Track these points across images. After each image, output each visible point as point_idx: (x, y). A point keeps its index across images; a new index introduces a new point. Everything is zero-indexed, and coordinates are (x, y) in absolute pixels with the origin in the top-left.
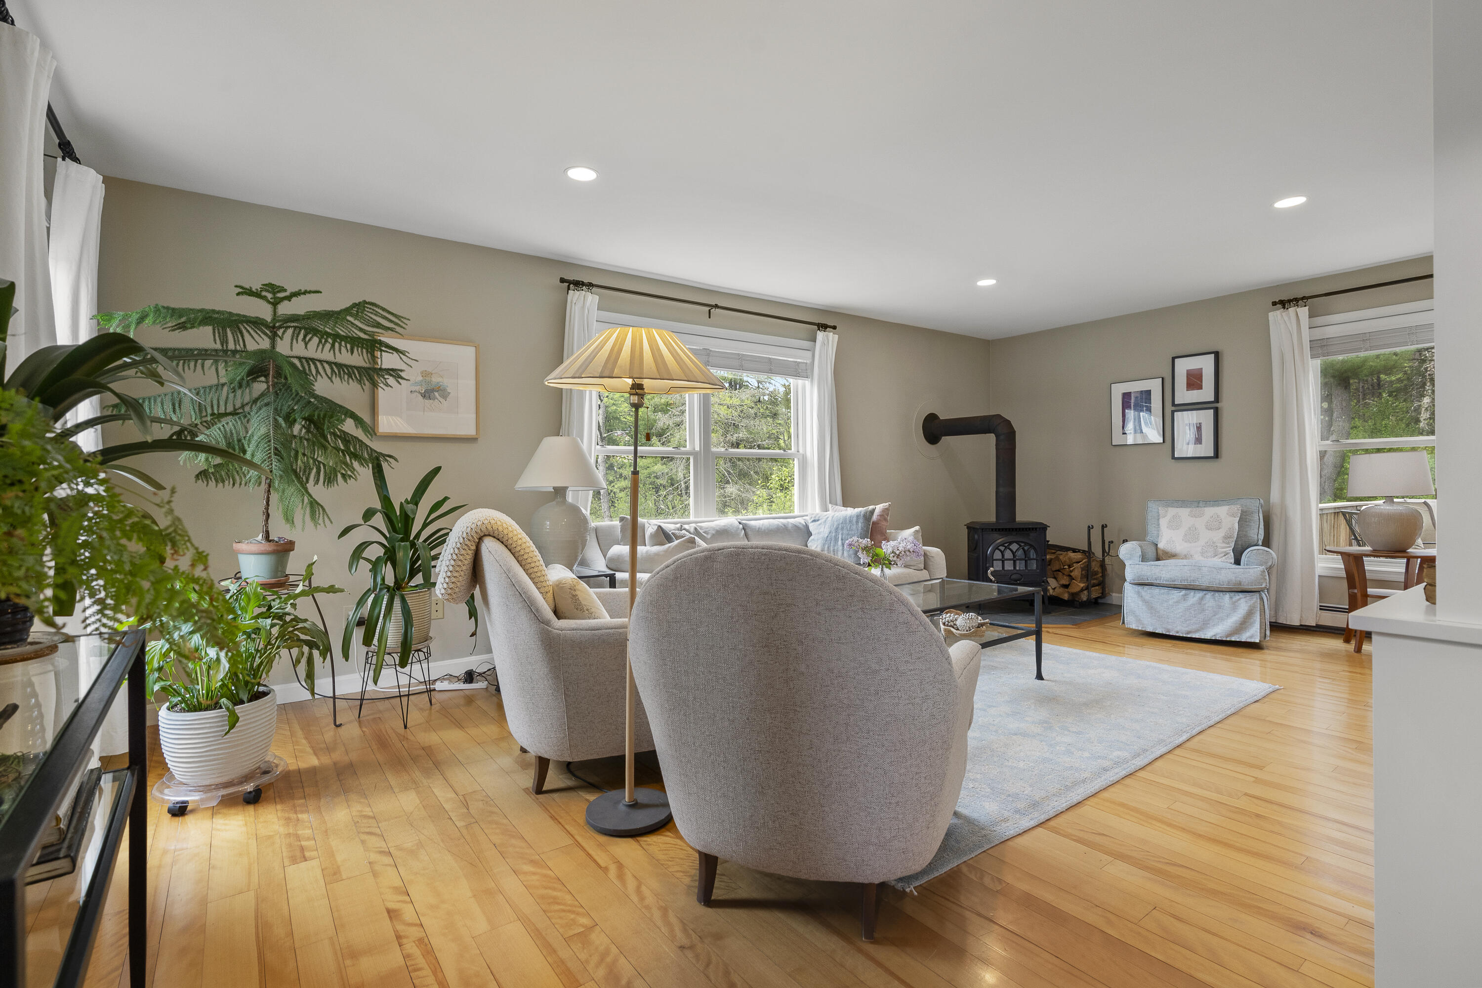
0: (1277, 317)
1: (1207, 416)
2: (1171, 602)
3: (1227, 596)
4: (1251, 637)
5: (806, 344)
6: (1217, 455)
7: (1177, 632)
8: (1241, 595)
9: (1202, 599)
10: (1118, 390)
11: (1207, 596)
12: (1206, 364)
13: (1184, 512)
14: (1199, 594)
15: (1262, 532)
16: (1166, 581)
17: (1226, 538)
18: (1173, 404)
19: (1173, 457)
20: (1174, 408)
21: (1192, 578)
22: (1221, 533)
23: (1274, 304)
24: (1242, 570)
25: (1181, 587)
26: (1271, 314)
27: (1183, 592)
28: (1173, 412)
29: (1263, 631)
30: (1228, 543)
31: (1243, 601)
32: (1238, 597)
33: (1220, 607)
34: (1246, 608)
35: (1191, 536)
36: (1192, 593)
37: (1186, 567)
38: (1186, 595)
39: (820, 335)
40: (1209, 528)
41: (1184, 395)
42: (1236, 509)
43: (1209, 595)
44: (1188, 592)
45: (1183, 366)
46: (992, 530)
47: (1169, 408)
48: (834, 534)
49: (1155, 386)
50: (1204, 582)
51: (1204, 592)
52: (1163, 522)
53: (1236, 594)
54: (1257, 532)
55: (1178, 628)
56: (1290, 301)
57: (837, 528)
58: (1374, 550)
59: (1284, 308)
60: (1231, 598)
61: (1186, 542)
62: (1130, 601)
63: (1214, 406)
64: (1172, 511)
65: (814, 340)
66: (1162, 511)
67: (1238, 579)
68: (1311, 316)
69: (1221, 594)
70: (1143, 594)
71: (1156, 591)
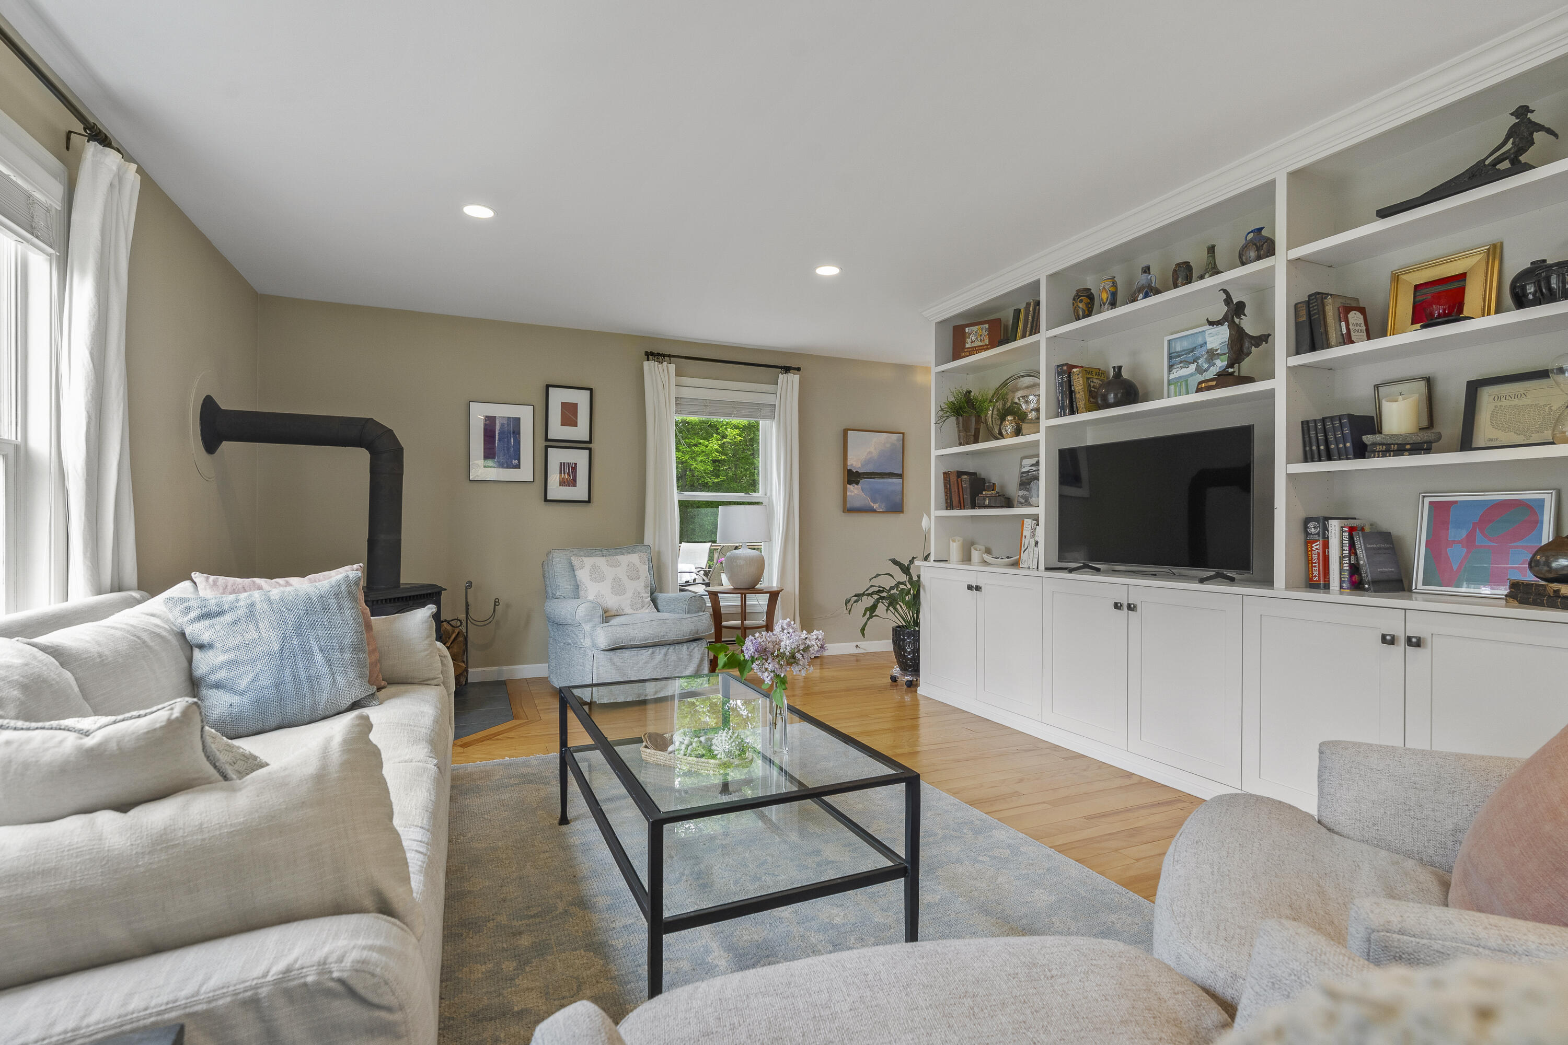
0: (649, 366)
1: (579, 458)
2: (640, 664)
3: (685, 647)
6: (590, 500)
8: (695, 644)
9: (666, 654)
10: (479, 413)
11: (670, 650)
12: (582, 399)
13: (601, 561)
14: (664, 650)
16: (640, 641)
18: (547, 439)
19: (546, 500)
20: (547, 444)
21: (662, 634)
22: (638, 583)
23: (648, 354)
24: (696, 618)
26: (645, 364)
27: (651, 650)
28: (547, 447)
30: (646, 591)
31: (697, 648)
32: (693, 647)
33: (680, 659)
34: (700, 656)
35: (617, 587)
36: (657, 650)
37: (653, 622)
38: (653, 653)
40: (631, 579)
41: (557, 430)
42: (643, 556)
43: (672, 648)
44: (654, 649)
45: (558, 397)
47: (541, 443)
49: (525, 415)
51: (667, 647)
52: (579, 574)
53: (691, 643)
56: (661, 355)
59: (656, 360)
60: (688, 648)
61: (615, 595)
62: (601, 672)
63: (587, 445)
64: (589, 562)
68: (678, 374)
69: (680, 646)
70: (616, 660)
71: (627, 654)
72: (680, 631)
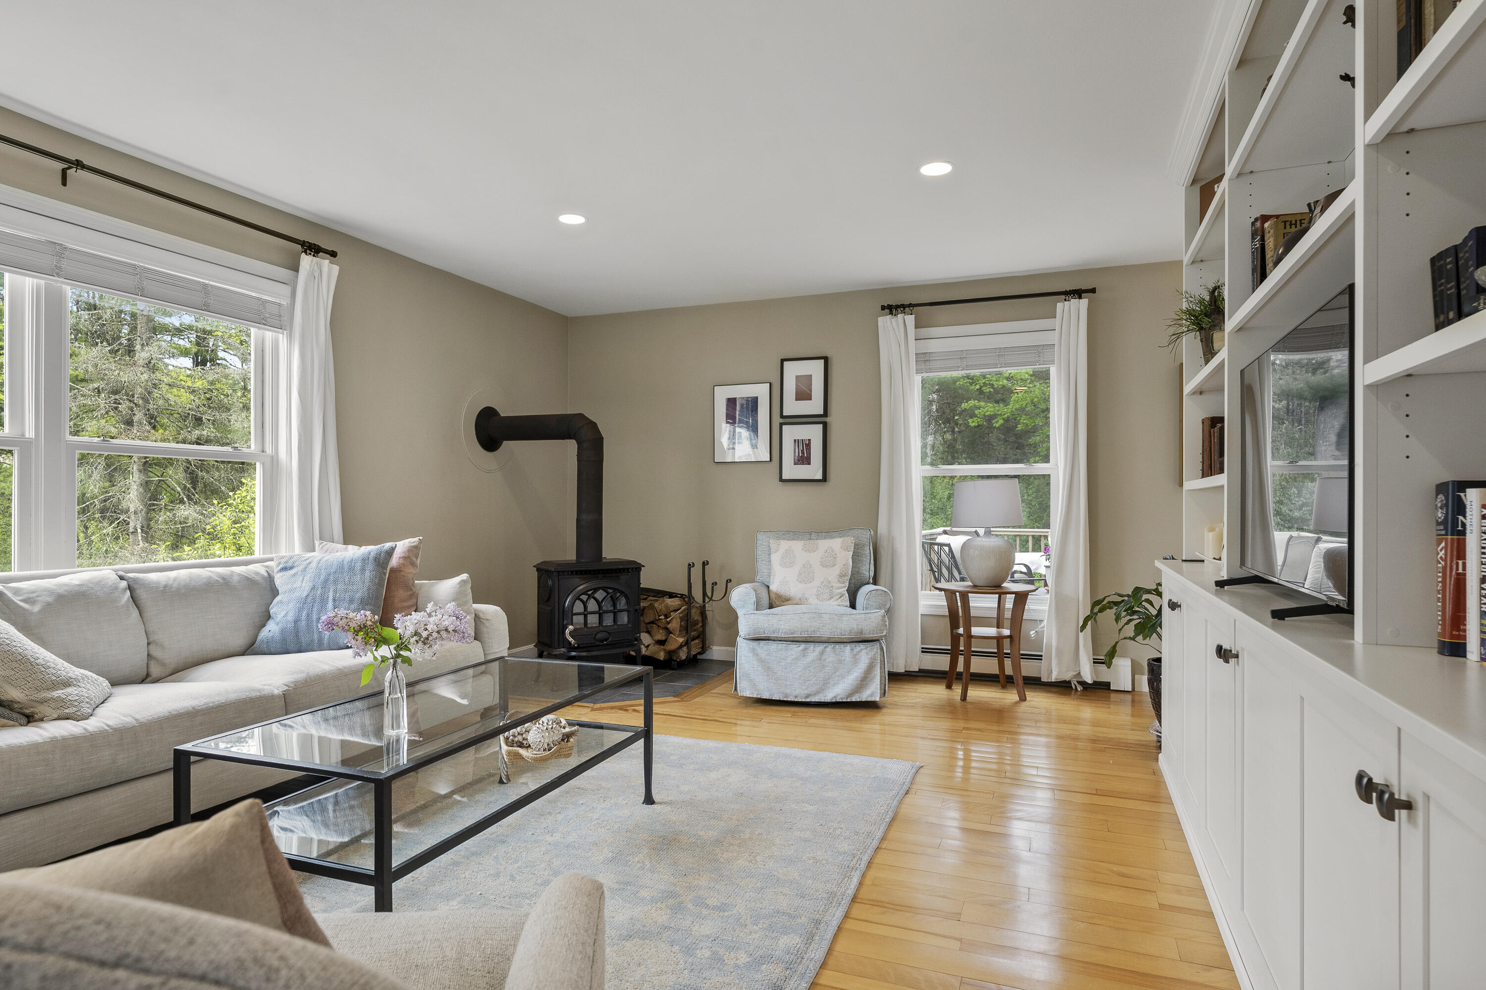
0: (886, 322)
1: (813, 433)
2: (789, 660)
3: (848, 648)
4: (872, 695)
5: (283, 273)
6: (825, 479)
7: (796, 697)
8: (862, 646)
9: (822, 653)
10: (722, 395)
11: (827, 649)
12: (815, 369)
13: (797, 546)
14: (820, 648)
15: (872, 568)
16: (785, 633)
17: (842, 576)
18: (782, 416)
19: (781, 480)
20: (782, 421)
21: (812, 629)
22: (836, 571)
23: (883, 308)
24: (863, 616)
25: (800, 639)
26: (880, 319)
27: (803, 646)
28: (781, 425)
29: (883, 687)
30: (843, 583)
31: (864, 652)
32: (859, 649)
33: (840, 662)
34: (867, 661)
35: (806, 575)
36: (811, 646)
37: (806, 615)
38: (805, 649)
39: (307, 261)
40: (824, 565)
41: (792, 407)
42: (850, 541)
43: (830, 647)
44: (807, 645)
45: (793, 370)
46: (572, 572)
47: (777, 420)
48: (319, 592)
49: (761, 391)
50: (825, 633)
51: (825, 645)
52: (775, 558)
53: (857, 644)
54: (867, 570)
55: (797, 692)
56: (897, 307)
57: (326, 581)
58: (975, 586)
59: (891, 313)
60: (852, 650)
61: (800, 582)
62: (743, 661)
63: (822, 419)
64: (785, 545)
65: (295, 268)
66: (773, 544)
67: (860, 627)
68: (917, 326)
69: (842, 646)
70: (759, 651)
71: (773, 646)
72: (836, 628)
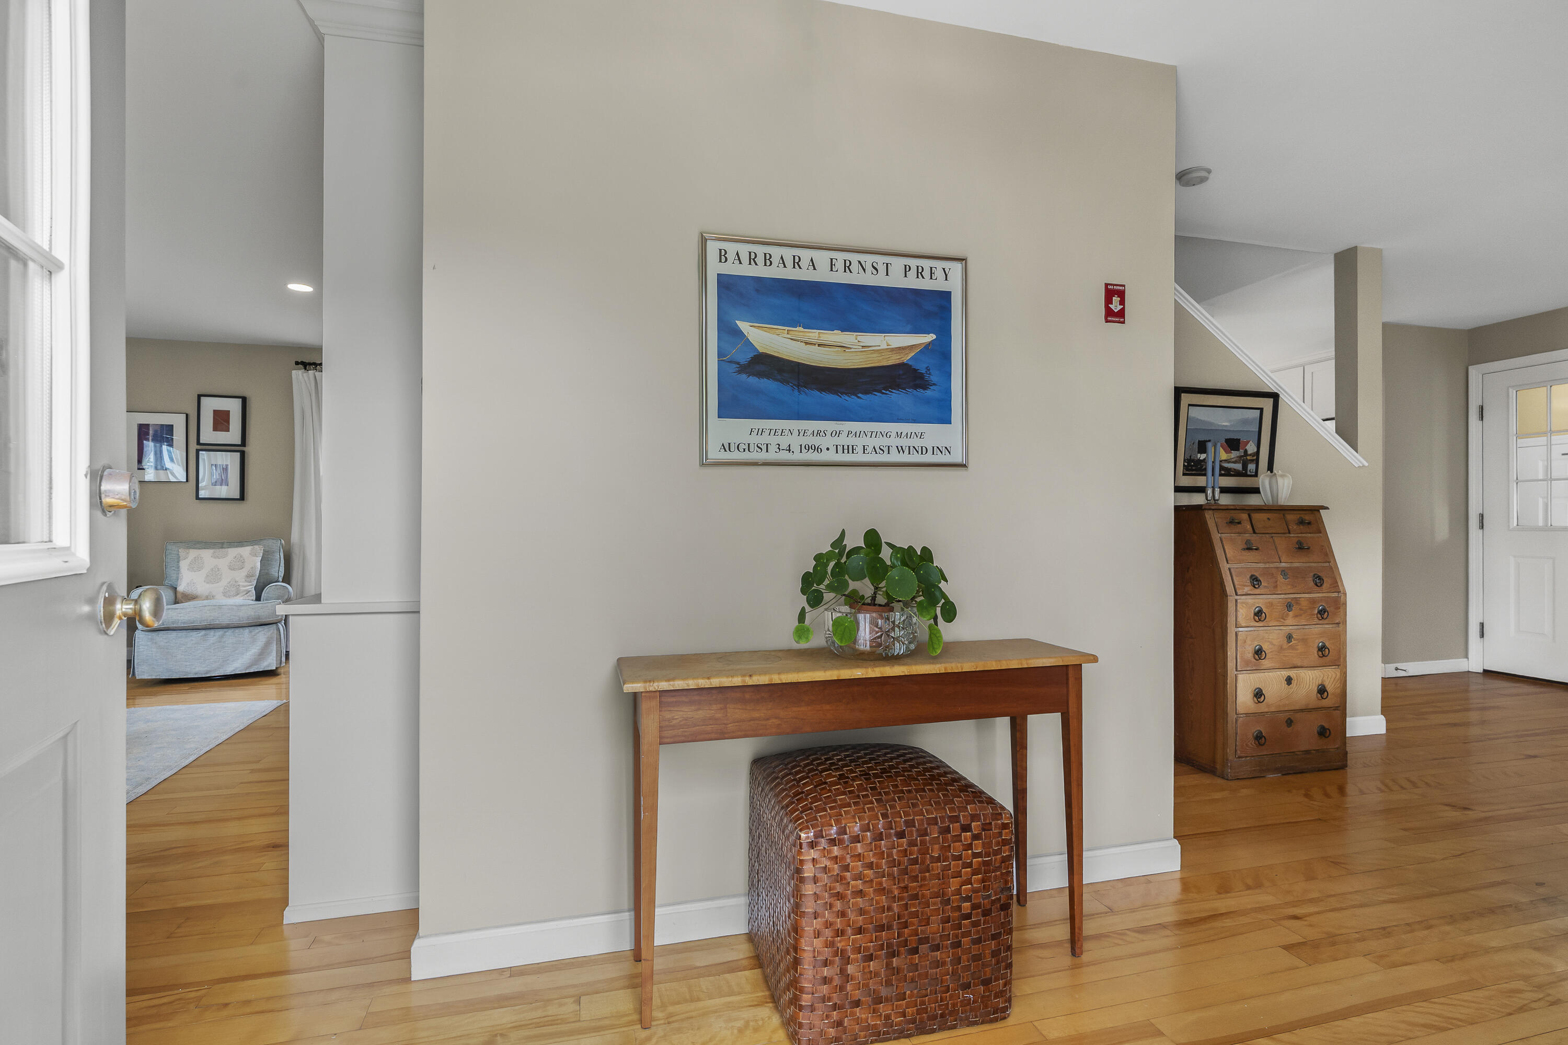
0: (296, 375)
1: (230, 459)
2: (189, 645)
3: (247, 630)
4: (268, 666)
6: (242, 497)
7: (196, 674)
8: (260, 628)
9: (222, 637)
11: (227, 633)
12: (233, 407)
13: (206, 554)
14: (219, 633)
15: (282, 569)
17: (249, 576)
18: (198, 443)
19: (197, 498)
20: (199, 447)
21: (212, 618)
22: (244, 573)
23: (297, 363)
24: (267, 606)
25: (200, 627)
26: (294, 372)
27: (203, 632)
28: (198, 451)
29: (279, 658)
30: (250, 582)
31: (263, 633)
32: (256, 631)
33: (239, 642)
34: (264, 640)
35: (214, 576)
36: (212, 632)
37: (206, 608)
38: (205, 635)
40: (232, 568)
41: (209, 435)
42: (259, 550)
43: (229, 632)
44: (208, 632)
45: (210, 405)
47: (193, 446)
49: (178, 422)
50: (225, 621)
51: (225, 630)
52: (184, 565)
53: (255, 628)
54: (278, 570)
55: (197, 669)
56: (310, 364)
59: (305, 369)
60: (250, 632)
61: (208, 583)
62: (142, 650)
63: (241, 449)
64: (193, 553)
66: (182, 552)
67: (257, 613)
69: (241, 630)
70: (158, 639)
72: (235, 616)
